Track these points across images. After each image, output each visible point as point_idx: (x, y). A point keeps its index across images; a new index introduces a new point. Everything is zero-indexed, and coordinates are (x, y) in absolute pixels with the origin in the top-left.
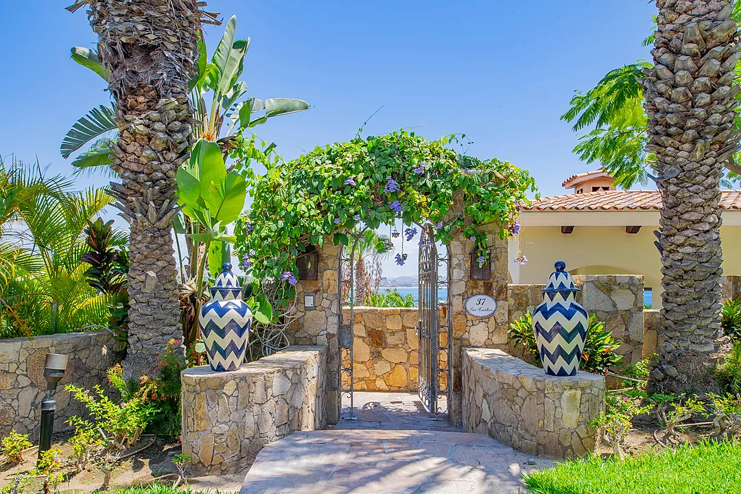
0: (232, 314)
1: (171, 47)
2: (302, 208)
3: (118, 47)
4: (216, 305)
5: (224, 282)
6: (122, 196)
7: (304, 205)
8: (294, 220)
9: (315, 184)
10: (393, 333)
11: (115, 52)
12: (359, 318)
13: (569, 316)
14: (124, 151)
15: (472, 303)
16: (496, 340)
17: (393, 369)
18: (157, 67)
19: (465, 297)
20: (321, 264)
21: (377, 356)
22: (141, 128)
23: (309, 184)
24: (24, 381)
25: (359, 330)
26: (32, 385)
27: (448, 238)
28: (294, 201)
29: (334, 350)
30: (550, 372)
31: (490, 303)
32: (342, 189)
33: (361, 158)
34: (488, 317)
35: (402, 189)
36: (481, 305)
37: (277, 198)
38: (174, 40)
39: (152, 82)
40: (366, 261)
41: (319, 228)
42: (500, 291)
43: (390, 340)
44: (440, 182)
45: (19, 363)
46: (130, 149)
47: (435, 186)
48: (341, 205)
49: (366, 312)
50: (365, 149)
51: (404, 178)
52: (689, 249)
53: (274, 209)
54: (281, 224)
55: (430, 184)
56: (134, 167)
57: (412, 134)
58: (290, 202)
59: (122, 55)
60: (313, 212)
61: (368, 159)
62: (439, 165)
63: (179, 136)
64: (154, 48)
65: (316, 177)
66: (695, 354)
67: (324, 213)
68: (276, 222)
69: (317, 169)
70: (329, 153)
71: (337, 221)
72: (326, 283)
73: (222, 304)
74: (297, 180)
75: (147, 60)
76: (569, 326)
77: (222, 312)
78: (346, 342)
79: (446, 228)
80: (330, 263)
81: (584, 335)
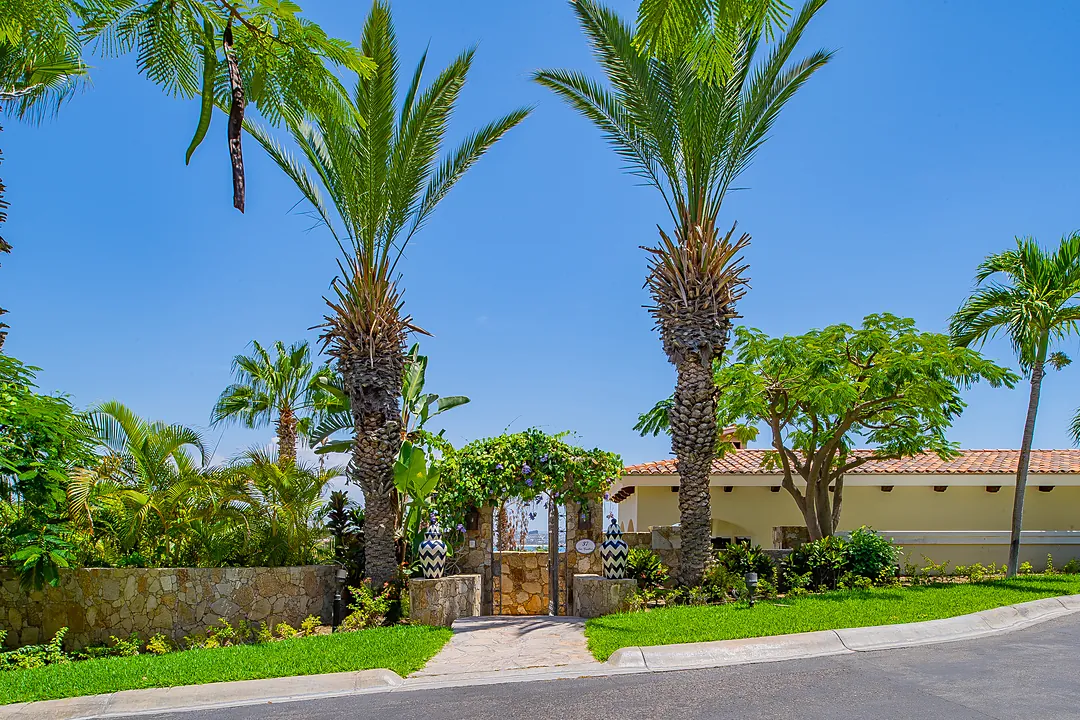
0: (439, 547)
1: (390, 387)
2: (469, 484)
3: (360, 389)
4: (429, 543)
5: (433, 530)
6: (361, 478)
7: (471, 482)
8: (464, 491)
9: (477, 468)
10: (531, 571)
11: (358, 392)
12: (505, 560)
13: (615, 547)
14: (363, 451)
15: (579, 545)
16: (595, 569)
17: (530, 598)
18: (383, 400)
19: (575, 541)
20: (480, 519)
21: (518, 588)
22: (375, 438)
23: (473, 468)
24: (303, 591)
25: (505, 569)
26: (306, 594)
27: (565, 501)
28: (464, 479)
29: (489, 577)
30: (608, 578)
31: (591, 545)
32: (494, 471)
33: (506, 450)
34: (590, 554)
35: (533, 471)
36: (585, 546)
37: (453, 477)
38: (392, 383)
39: (381, 410)
40: (509, 511)
41: (480, 496)
42: (598, 537)
43: (529, 576)
44: (557, 466)
45: (300, 580)
46: (367, 450)
47: (554, 469)
48: (493, 482)
49: (510, 554)
50: (509, 445)
51: (534, 463)
52: (691, 512)
53: (450, 484)
54: (456, 494)
55: (550, 467)
56: (369, 461)
57: (541, 432)
58: (461, 480)
59: (362, 394)
60: (476, 487)
61: (511, 451)
62: (557, 455)
63: (395, 441)
64: (381, 389)
65: (478, 463)
66: (694, 570)
67: (483, 487)
68: (452, 492)
69: (479, 458)
70: (485, 447)
71: (491, 492)
72: (483, 532)
73: (433, 542)
74: (465, 465)
75: (377, 396)
76: (616, 552)
77: (433, 546)
78: (496, 572)
79: (562, 496)
80: (486, 518)
81: (625, 558)
